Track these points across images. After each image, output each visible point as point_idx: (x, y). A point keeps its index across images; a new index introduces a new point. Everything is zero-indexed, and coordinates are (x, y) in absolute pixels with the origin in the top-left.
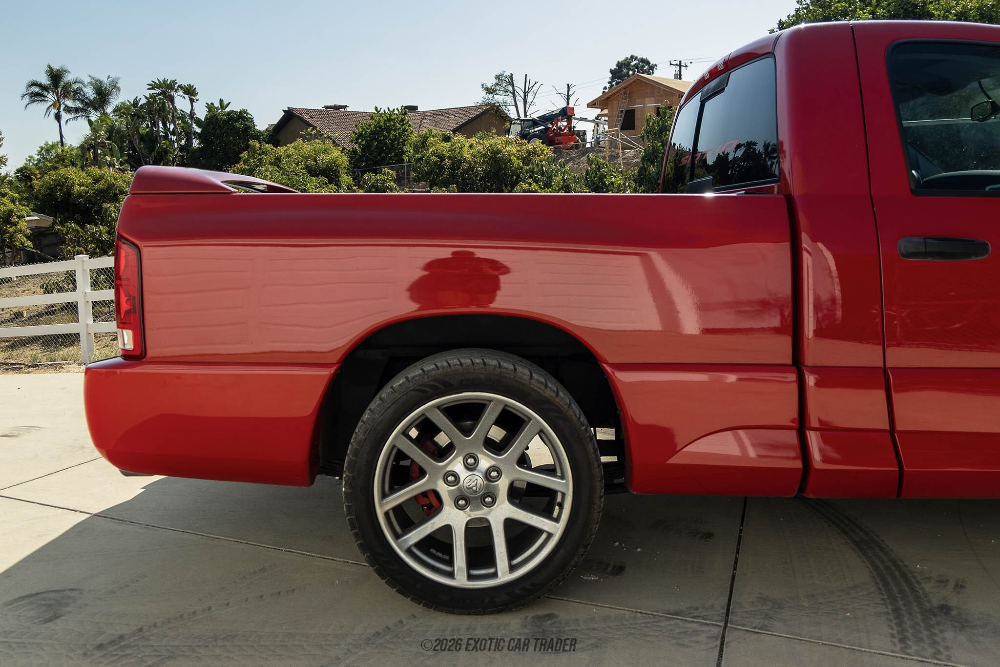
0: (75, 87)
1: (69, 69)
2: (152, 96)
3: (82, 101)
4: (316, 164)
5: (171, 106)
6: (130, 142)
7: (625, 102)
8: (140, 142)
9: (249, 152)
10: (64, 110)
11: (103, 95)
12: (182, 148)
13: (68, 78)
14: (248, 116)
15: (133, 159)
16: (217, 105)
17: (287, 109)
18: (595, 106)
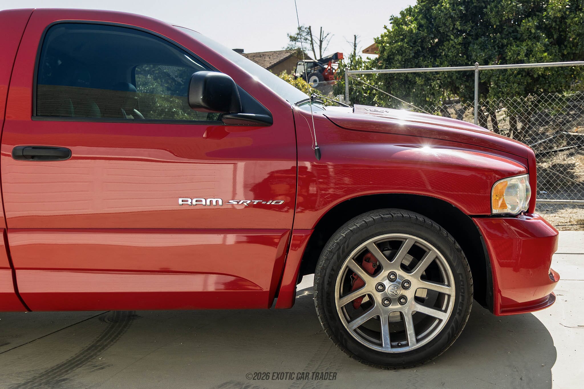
18: (368, 52)
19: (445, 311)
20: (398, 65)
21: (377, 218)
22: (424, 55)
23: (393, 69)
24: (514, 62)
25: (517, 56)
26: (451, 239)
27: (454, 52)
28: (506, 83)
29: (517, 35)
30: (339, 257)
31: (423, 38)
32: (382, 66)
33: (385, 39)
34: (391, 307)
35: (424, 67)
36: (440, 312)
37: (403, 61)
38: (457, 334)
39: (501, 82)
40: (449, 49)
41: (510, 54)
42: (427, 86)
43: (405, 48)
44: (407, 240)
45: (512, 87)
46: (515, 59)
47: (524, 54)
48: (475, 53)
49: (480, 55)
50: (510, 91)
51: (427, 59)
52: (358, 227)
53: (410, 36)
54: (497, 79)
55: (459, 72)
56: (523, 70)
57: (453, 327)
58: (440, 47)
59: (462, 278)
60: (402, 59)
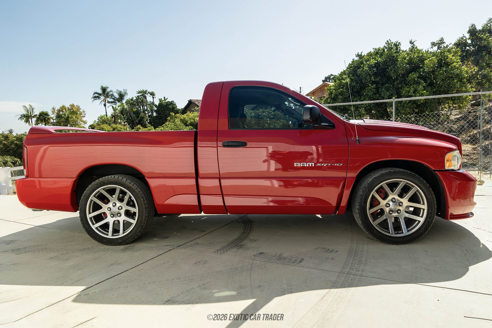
0: (111, 93)
1: (109, 87)
2: (138, 96)
3: (113, 99)
4: (194, 122)
5: (145, 100)
6: (130, 114)
7: (320, 94)
8: (133, 114)
9: (170, 117)
10: (107, 102)
11: (121, 96)
12: (149, 116)
13: (108, 90)
14: (174, 103)
15: (131, 121)
16: (163, 99)
17: (189, 100)
18: (309, 96)
19: (422, 217)
20: (340, 101)
21: (387, 171)
22: (354, 95)
23: (337, 103)
24: (406, 96)
25: (408, 93)
26: (425, 182)
27: (372, 93)
28: (402, 108)
29: (406, 82)
30: (369, 190)
31: (353, 86)
32: (330, 102)
33: (332, 88)
34: (393, 214)
35: (355, 101)
36: (419, 217)
37: (343, 99)
38: (429, 228)
39: (399, 108)
40: (368, 91)
41: (404, 92)
42: (357, 111)
43: (344, 92)
44: (402, 182)
45: (406, 110)
46: (407, 95)
47: (412, 92)
48: (383, 93)
49: (386, 94)
50: (405, 112)
51: (356, 97)
52: (378, 176)
53: (347, 86)
54: (397, 106)
55: (374, 103)
56: (412, 101)
57: (426, 225)
58: (363, 91)
59: (431, 200)
60: (342, 98)
